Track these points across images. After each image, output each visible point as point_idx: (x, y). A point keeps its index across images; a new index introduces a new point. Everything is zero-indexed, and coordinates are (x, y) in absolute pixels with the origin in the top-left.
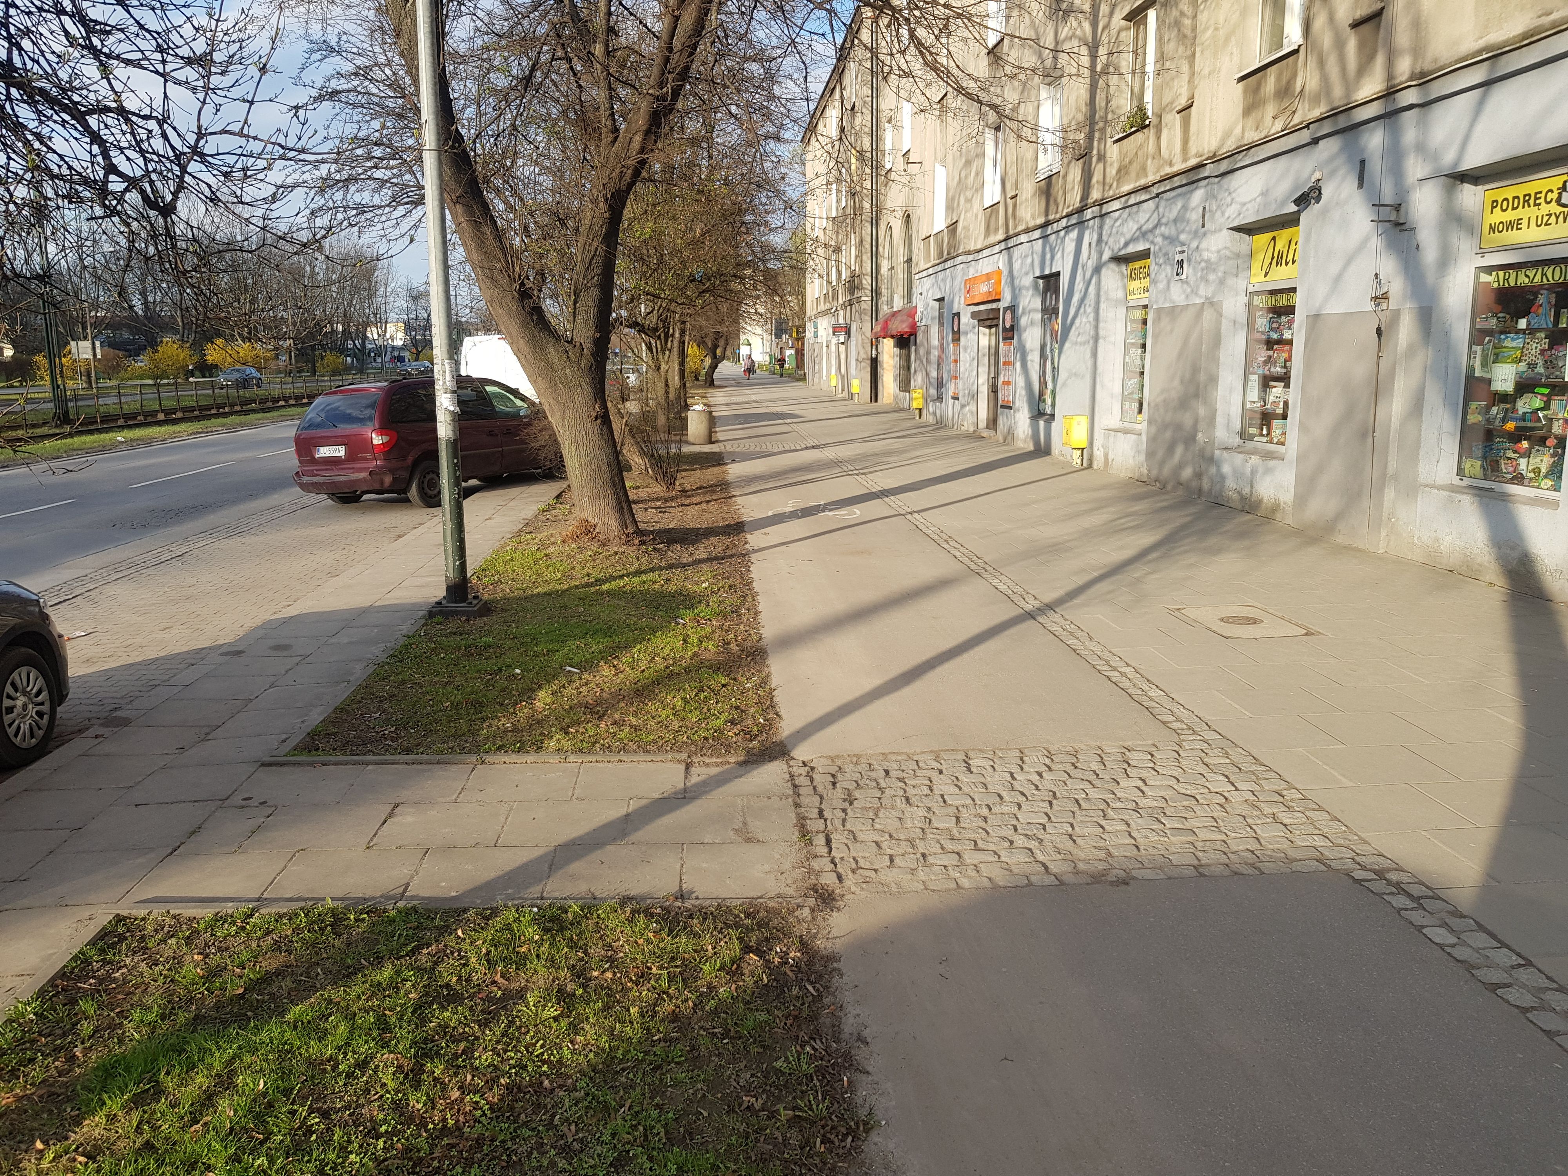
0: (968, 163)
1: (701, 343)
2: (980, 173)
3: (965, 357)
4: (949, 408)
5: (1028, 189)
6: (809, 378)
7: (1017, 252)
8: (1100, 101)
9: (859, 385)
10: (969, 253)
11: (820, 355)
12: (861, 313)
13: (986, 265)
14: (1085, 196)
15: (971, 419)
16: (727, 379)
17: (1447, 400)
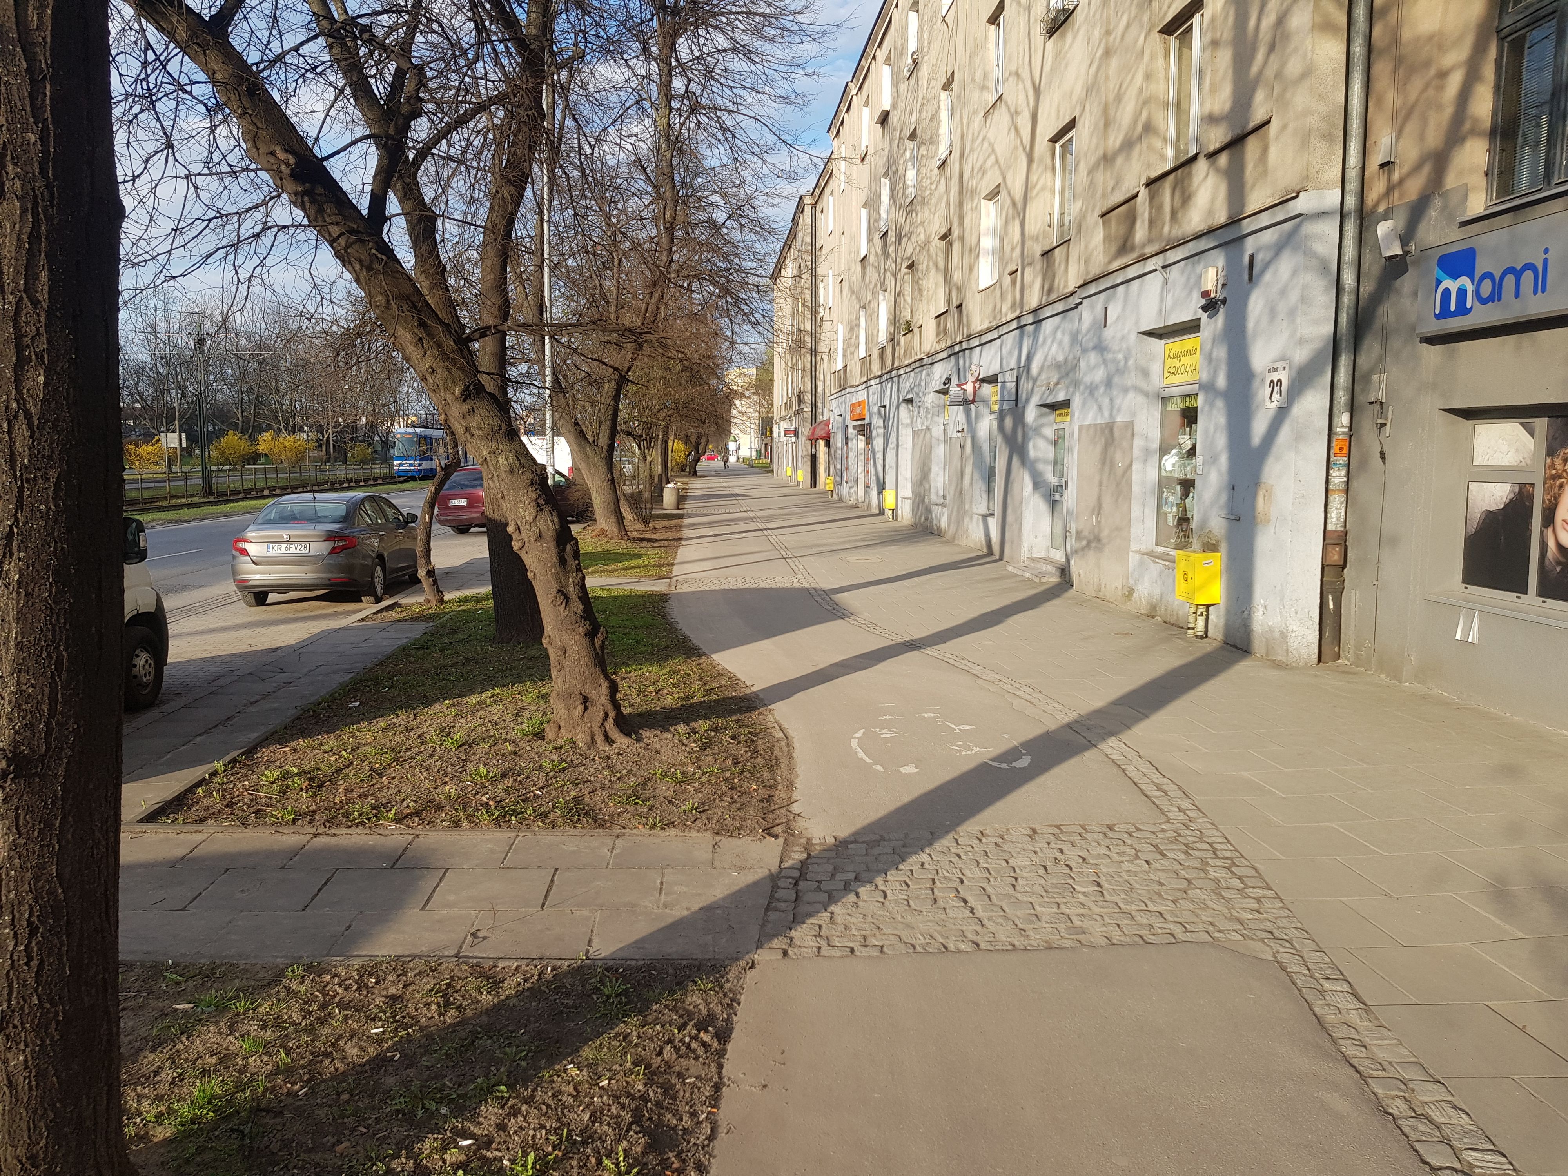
0: (852, 329)
1: (686, 440)
2: (857, 337)
3: (851, 455)
4: (844, 489)
5: (875, 354)
6: (775, 471)
7: (871, 390)
8: (898, 313)
9: (803, 475)
10: (852, 386)
11: (782, 452)
12: (804, 420)
13: (861, 396)
14: (893, 364)
15: (855, 497)
16: (710, 471)
17: (982, 478)
